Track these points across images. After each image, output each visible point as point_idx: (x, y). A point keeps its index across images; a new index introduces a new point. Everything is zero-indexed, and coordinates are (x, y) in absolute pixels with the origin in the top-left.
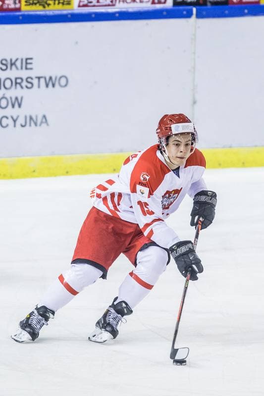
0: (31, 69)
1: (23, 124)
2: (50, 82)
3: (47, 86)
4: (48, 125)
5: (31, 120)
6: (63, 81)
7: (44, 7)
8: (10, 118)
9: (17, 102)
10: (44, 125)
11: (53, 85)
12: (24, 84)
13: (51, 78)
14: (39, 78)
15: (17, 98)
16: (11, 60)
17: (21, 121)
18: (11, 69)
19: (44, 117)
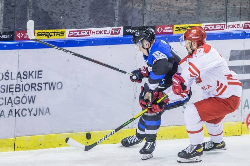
0: (41, 78)
1: (35, 114)
2: (52, 86)
3: (50, 89)
4: (50, 114)
5: (39, 111)
6: (60, 85)
7: (49, 37)
8: (28, 110)
9: (32, 100)
10: (47, 114)
11: (54, 88)
12: (37, 87)
13: (52, 83)
14: (45, 83)
15: (32, 97)
16: (29, 72)
17: (34, 112)
18: (29, 78)
19: (48, 108)
